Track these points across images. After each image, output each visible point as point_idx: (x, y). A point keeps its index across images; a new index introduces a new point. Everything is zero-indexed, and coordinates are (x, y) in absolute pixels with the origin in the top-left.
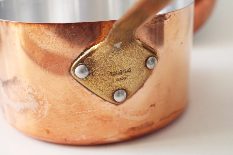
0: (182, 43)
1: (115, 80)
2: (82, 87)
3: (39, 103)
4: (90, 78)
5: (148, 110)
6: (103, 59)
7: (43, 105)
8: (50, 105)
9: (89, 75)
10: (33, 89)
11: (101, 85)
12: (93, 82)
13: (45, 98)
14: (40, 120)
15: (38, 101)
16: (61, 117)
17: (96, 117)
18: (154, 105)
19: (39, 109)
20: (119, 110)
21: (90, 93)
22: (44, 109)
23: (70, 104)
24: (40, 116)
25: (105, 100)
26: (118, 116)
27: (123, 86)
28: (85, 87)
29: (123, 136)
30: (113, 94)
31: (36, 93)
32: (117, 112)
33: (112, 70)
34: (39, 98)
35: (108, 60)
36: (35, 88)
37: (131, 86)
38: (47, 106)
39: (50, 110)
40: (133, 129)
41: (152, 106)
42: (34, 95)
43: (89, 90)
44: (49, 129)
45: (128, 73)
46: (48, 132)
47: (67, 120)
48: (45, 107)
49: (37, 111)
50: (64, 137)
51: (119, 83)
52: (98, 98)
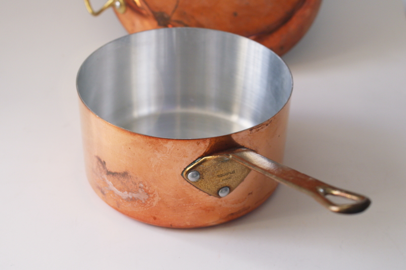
0: (279, 136)
1: (221, 181)
2: (192, 186)
3: (149, 196)
4: (200, 181)
5: (246, 198)
6: (212, 167)
7: (153, 198)
8: (160, 198)
9: (200, 178)
10: (144, 185)
11: (209, 186)
12: (202, 183)
13: (156, 193)
14: (148, 209)
15: (148, 194)
16: (169, 207)
17: (201, 208)
18: (251, 193)
19: (148, 200)
20: (222, 201)
21: (198, 190)
22: (154, 201)
23: (179, 198)
24: (149, 205)
25: (210, 195)
26: (220, 206)
27: (227, 184)
28: (193, 186)
29: (223, 221)
30: (218, 191)
31: (147, 188)
32: (219, 203)
33: (219, 173)
34: (150, 192)
35: (217, 167)
36: (146, 184)
37: (234, 183)
38: (157, 199)
39: (159, 202)
40: (232, 214)
41: (249, 194)
42: (145, 189)
43: (197, 188)
44: (156, 216)
45: (232, 174)
46: (155, 218)
47: (175, 210)
48: (155, 199)
49: (146, 202)
50: (170, 223)
51: (224, 182)
52: (204, 194)
